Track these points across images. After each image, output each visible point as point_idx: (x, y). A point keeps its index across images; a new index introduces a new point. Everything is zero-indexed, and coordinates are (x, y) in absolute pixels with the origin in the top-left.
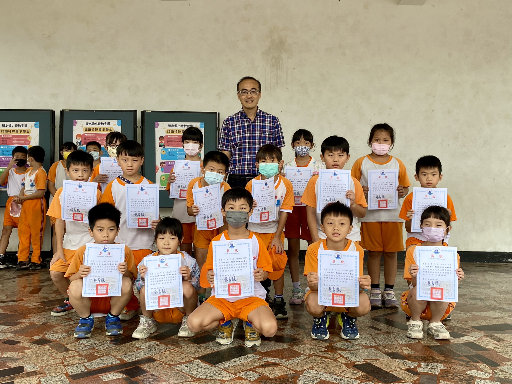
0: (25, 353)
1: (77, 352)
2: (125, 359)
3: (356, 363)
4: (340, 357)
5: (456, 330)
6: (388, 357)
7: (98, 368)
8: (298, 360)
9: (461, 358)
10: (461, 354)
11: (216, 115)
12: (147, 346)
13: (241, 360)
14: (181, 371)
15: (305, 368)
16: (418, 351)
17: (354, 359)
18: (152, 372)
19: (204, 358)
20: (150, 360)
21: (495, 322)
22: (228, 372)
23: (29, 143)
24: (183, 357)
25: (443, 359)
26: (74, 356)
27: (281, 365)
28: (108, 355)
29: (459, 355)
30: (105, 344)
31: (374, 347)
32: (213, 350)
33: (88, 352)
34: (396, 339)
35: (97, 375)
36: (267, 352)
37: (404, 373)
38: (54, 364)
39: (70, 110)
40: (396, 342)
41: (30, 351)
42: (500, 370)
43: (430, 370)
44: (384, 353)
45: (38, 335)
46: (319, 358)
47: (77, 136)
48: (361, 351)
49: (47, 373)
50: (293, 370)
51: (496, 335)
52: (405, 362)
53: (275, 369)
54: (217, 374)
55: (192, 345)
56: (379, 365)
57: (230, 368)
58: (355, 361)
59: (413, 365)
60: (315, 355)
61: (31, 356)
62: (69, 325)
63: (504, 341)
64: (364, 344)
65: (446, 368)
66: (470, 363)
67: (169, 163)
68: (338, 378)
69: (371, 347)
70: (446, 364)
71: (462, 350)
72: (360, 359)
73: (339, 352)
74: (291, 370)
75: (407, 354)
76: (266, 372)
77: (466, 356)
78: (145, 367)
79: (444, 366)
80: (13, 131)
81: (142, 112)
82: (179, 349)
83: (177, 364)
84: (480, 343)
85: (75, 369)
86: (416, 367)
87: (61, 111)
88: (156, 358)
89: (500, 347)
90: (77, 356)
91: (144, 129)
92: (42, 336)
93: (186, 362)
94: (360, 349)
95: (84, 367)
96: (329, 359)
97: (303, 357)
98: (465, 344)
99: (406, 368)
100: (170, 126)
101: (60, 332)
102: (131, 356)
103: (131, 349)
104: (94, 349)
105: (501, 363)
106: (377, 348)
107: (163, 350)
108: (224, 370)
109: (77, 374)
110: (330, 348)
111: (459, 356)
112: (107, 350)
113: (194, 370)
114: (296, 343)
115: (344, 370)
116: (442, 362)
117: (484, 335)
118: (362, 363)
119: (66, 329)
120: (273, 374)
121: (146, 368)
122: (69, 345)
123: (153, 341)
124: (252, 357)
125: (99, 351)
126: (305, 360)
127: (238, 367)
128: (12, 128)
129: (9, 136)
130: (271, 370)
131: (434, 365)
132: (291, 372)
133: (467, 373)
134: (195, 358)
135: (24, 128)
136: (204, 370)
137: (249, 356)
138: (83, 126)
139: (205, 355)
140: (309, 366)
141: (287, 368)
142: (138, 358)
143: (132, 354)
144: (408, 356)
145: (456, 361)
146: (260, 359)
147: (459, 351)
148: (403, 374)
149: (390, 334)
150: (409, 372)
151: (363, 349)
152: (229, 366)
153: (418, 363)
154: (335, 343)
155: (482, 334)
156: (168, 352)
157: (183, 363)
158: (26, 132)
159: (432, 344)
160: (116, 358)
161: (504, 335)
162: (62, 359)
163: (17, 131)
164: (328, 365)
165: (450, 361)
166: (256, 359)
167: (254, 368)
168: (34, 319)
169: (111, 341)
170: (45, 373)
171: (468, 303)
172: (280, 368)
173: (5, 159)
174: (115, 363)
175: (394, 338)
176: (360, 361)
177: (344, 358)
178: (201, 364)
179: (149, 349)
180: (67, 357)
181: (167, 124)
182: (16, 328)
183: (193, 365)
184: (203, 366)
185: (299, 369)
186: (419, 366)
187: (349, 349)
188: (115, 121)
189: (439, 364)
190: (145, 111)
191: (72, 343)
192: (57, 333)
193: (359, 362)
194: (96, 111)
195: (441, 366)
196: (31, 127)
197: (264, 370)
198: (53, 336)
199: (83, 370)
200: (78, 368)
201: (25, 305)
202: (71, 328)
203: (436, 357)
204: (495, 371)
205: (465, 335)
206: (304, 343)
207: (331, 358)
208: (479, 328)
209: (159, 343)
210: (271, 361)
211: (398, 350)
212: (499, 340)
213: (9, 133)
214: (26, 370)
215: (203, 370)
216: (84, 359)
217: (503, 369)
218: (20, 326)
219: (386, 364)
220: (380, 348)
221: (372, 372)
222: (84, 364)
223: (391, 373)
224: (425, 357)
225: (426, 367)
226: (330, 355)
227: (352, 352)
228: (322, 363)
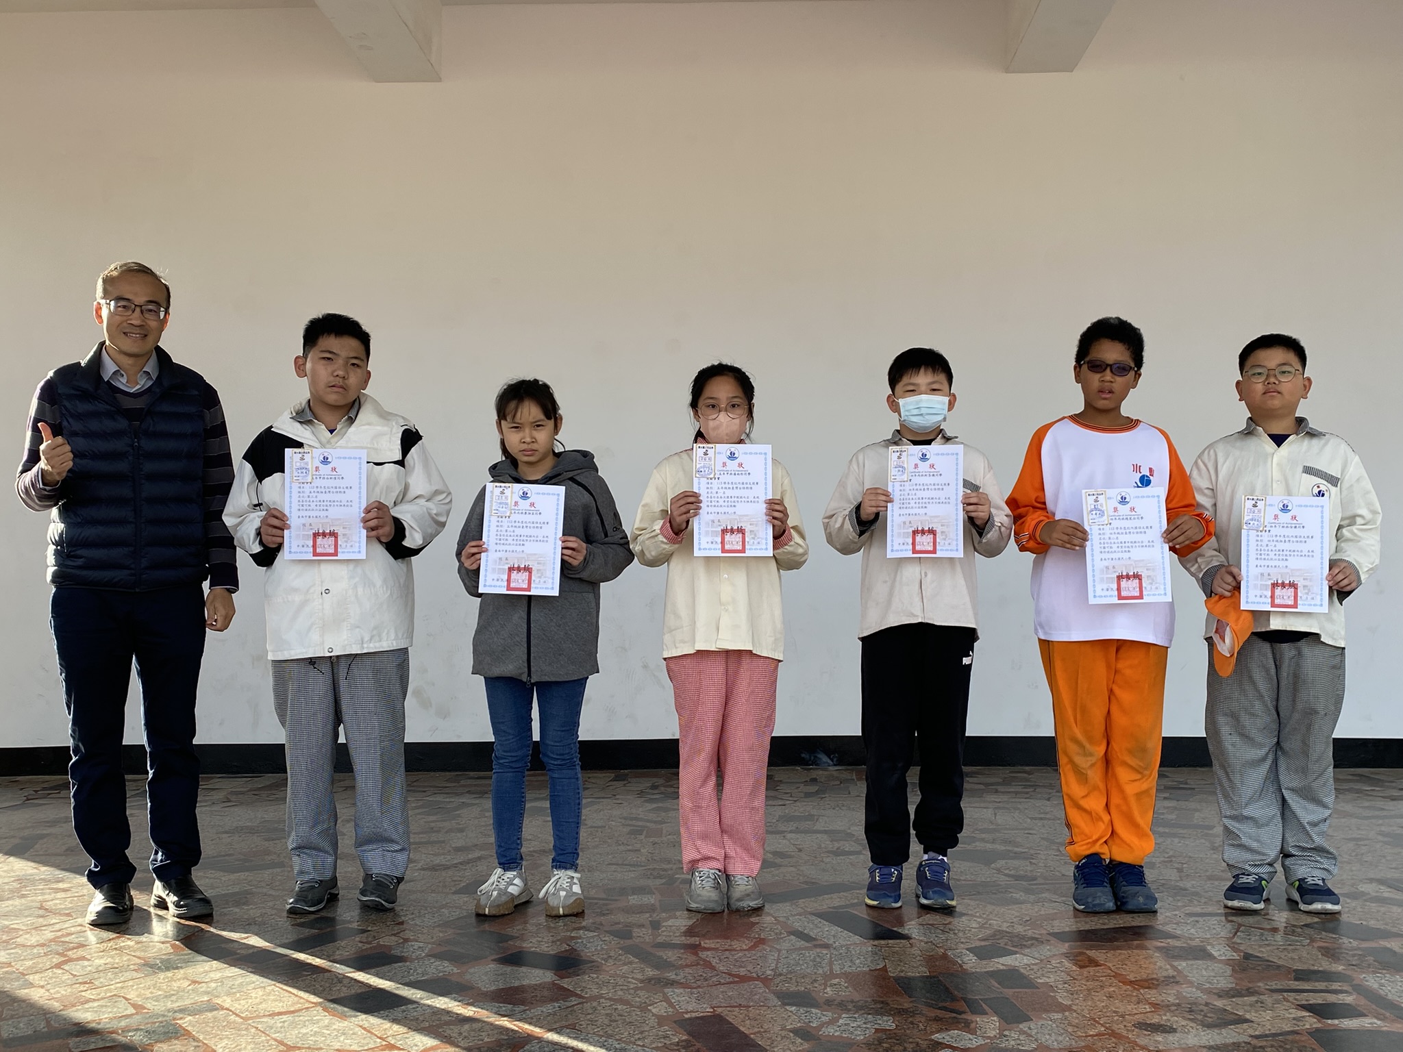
2: (149, 1005)
3: (687, 1016)
4: (661, 1001)
6: (775, 1002)
8: (554, 1008)
10: (961, 997)
14: (263, 1031)
18: (193, 1033)
20: (206, 1007)
22: (371, 1033)
24: (287, 1002)
25: (908, 1006)
28: (114, 996)
29: (955, 996)
31: (762, 980)
32: (370, 986)
36: (493, 991)
42: (1022, 1032)
43: (852, 1030)
44: (776, 993)
48: (722, 988)
51: (1092, 952)
52: (807, 1012)
56: (737, 1021)
58: (690, 1008)
59: (822, 1019)
60: (603, 998)
65: (893, 1027)
66: (964, 1016)
68: (618, 1046)
69: (758, 978)
70: (903, 1018)
72: (706, 1006)
73: (669, 990)
75: (829, 994)
77: (968, 1001)
79: (893, 1022)
83: (264, 1017)
84: (1033, 971)
85: (22, 1025)
86: (825, 1023)
88: (222, 1003)
89: (1075, 979)
93: (288, 1012)
94: (723, 984)
95: (44, 1022)
96: (631, 1005)
97: (573, 1001)
98: (995, 974)
99: (799, 1025)
102: (167, 998)
104: (91, 982)
105: (1039, 1015)
106: (766, 982)
107: (251, 986)
108: (364, 1028)
110: (653, 982)
113: (298, 1029)
114: (580, 972)
115: (647, 1028)
116: (896, 1012)
117: (1062, 953)
118: (705, 1014)
120: (473, 1038)
122: (35, 974)
125: (99, 987)
130: (474, 1030)
131: (872, 1019)
133: (935, 1036)
134: (313, 1003)
142: (181, 1004)
144: (827, 1000)
145: (933, 1012)
147: (964, 989)
148: (779, 1039)
149: (828, 950)
150: (799, 1035)
153: (836, 1016)
154: (674, 970)
155: (1063, 949)
156: (259, 990)
157: (280, 1013)
159: (910, 974)
164: (618, 1018)
165: (918, 1012)
174: (120, 1013)
175: (831, 958)
176: (701, 1010)
177: (669, 1003)
179: (220, 984)
184: (321, 1020)
186: (832, 1022)
187: (698, 984)
189: (885, 1018)
193: (697, 1012)
195: (885, 1022)
197: (458, 1030)
203: (892, 1003)
204: (1006, 1033)
205: (1016, 953)
207: (637, 1004)
208: (1066, 937)
211: (815, 986)
212: (1089, 964)
217: (1030, 1028)
219: (758, 1017)
220: (776, 981)
221: (708, 1034)
223: (752, 1036)
224: (866, 1002)
225: (845, 1024)
226: (639, 997)
227: (700, 990)
228: (607, 1014)
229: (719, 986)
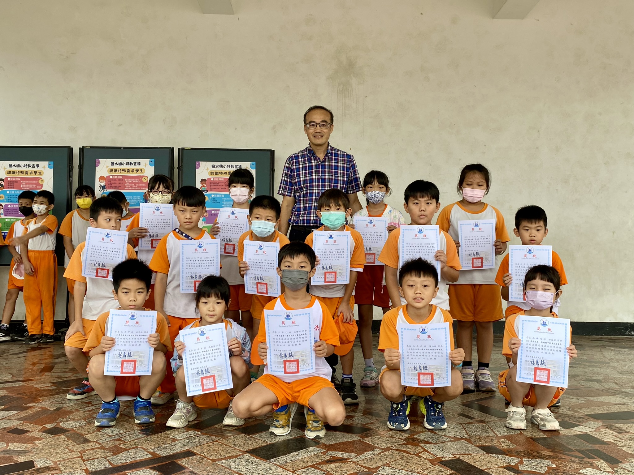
0: (35, 444)
1: (99, 444)
2: (158, 453)
3: (443, 459)
4: (423, 451)
5: (567, 419)
6: (482, 452)
7: (126, 463)
8: (371, 454)
9: (573, 453)
10: (573, 449)
11: (271, 153)
12: (185, 436)
13: (300, 455)
14: (227, 468)
15: (379, 465)
16: (520, 444)
17: (441, 454)
18: (191, 469)
19: (254, 452)
20: (188, 454)
21: (616, 409)
22: (285, 469)
23: (40, 187)
24: (229, 451)
25: (551, 454)
26: (96, 448)
27: (349, 460)
28: (137, 447)
29: (570, 449)
30: (133, 434)
31: (466, 439)
32: (267, 442)
33: (112, 444)
34: (492, 430)
35: (123, 473)
36: (332, 445)
37: (503, 471)
38: (71, 458)
39: (91, 147)
40: (493, 433)
41: (41, 442)
42: (622, 468)
43: (535, 467)
44: (478, 447)
45: (51, 422)
46: (398, 452)
47: (100, 179)
48: (449, 444)
49: (63, 469)
50: (365, 467)
51: (617, 425)
52: (503, 457)
53: (343, 465)
54: (271, 472)
55: (241, 436)
56: (471, 462)
57: (288, 464)
58: (442, 456)
59: (514, 461)
60: (392, 449)
61: (43, 449)
62: (89, 411)
63: (626, 432)
64: (453, 436)
65: (554, 466)
66: (584, 460)
67: (213, 212)
69: (462, 439)
70: (555, 461)
71: (575, 443)
72: (448, 454)
73: (422, 445)
74: (363, 466)
75: (506, 447)
76: (331, 469)
77: (579, 451)
78: (183, 462)
79: (552, 463)
80: (22, 173)
81: (179, 149)
82: (225, 441)
83: (222, 459)
84: (597, 435)
85: (97, 465)
86: (518, 464)
87: (80, 149)
88: (196, 452)
89: (622, 439)
90: (99, 448)
91: (183, 170)
92: (56, 424)
93: (233, 457)
94: (447, 442)
95: (107, 462)
96: (410, 453)
97: (378, 451)
98: (579, 436)
99: (505, 465)
100: (213, 166)
101: (78, 420)
102: (165, 448)
103: (165, 441)
104: (120, 439)
105: (623, 459)
106: (469, 441)
107: (205, 442)
108: (280, 466)
109: (99, 471)
110: (410, 440)
111: (572, 451)
112: (135, 441)
113: (243, 466)
114: (369, 434)
115: (428, 467)
116: (549, 458)
117: (602, 426)
118: (450, 459)
119: (86, 416)
120: (341, 472)
121: (183, 464)
122: (88, 435)
123: (192, 431)
124: (314, 450)
125: (126, 442)
126: (380, 455)
127: (297, 462)
128: (20, 169)
129: (17, 179)
130: (338, 467)
131: (540, 461)
132: (363, 469)
133: (581, 471)
134: (243, 452)
135: (36, 169)
136: (256, 467)
137: (310, 449)
138: (107, 167)
139: (257, 448)
140: (385, 462)
141: (357, 464)
142: (174, 452)
143: (167, 447)
144: (508, 451)
145: (566, 457)
146: (324, 453)
147: (571, 444)
148: (502, 473)
149: (485, 423)
150: (508, 470)
151: (451, 441)
152: (285, 462)
153: (520, 459)
154: (417, 434)
155: (599, 423)
156: (210, 444)
157: (230, 457)
158: (38, 173)
159: (537, 436)
160: (146, 451)
161: (626, 426)
162: (81, 452)
163: (27, 173)
164: (408, 460)
165: (560, 457)
166: (319, 453)
167: (316, 464)
168: (46, 403)
169: (141, 430)
170: (59, 469)
171: (582, 385)
172: (349, 465)
173: (12, 206)
174: (145, 457)
175: (490, 428)
176: (448, 456)
177: (428, 452)
178: (252, 459)
179: (188, 441)
180: (87, 450)
181: (210, 164)
182: (23, 414)
183: (242, 460)
184: (254, 461)
185: (372, 466)
186: (521, 462)
187: (434, 441)
188: (147, 161)
189: (546, 461)
190: (183, 149)
191: (93, 432)
192: (74, 420)
193: (446, 457)
194: (124, 148)
195: (548, 463)
196: (44, 167)
197: (329, 467)
198: (69, 424)
199: (106, 466)
200: (100, 463)
201: (34, 386)
202: (92, 414)
203: (542, 452)
204: (616, 469)
205: (579, 425)
206: (378, 434)
207: (412, 453)
208: (596, 417)
209: (199, 433)
210: (338, 456)
211: (495, 443)
212: (621, 431)
213: (16, 175)
214: (37, 466)
215: (253, 466)
216: (108, 453)
217: (625, 467)
218: (29, 412)
219: (480, 460)
220: (473, 440)
221: (462, 469)
222: (108, 458)
223: (486, 471)
224: (528, 452)
225: (530, 464)
226: (410, 448)
227: (438, 445)
228: (401, 458)
229: (446, 443)
